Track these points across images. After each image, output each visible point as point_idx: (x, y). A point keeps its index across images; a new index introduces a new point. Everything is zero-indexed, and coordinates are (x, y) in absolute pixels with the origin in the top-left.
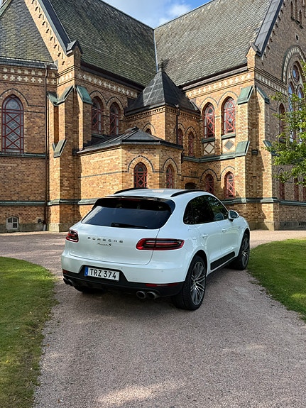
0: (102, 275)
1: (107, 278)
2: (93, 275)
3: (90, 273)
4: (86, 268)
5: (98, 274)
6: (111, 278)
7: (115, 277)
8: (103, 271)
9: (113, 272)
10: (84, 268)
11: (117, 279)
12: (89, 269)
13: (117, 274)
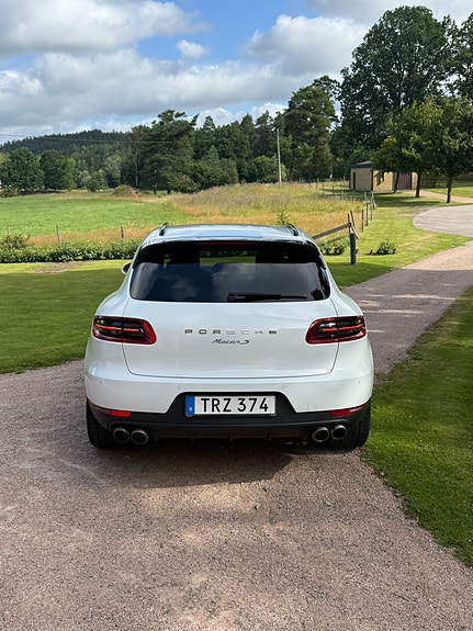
0: (234, 408)
1: (247, 412)
2: (209, 412)
3: (199, 408)
4: (188, 398)
5: (221, 407)
6: (258, 411)
7: (266, 408)
8: (235, 399)
9: (260, 399)
10: (184, 400)
11: (271, 410)
12: (197, 399)
13: (271, 402)
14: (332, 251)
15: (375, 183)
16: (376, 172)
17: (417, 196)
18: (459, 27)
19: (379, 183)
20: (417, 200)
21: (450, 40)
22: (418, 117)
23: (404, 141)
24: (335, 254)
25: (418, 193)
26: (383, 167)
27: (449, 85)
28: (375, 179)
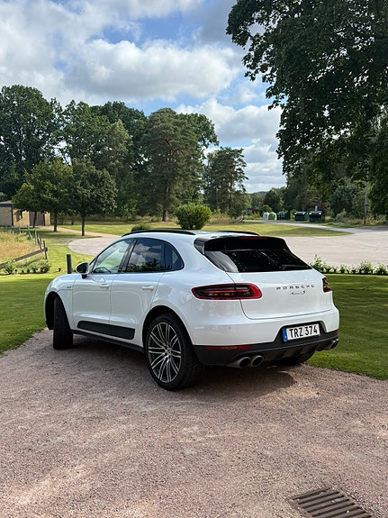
0: (304, 333)
1: (309, 335)
2: (294, 338)
3: (290, 336)
4: (284, 331)
5: (299, 334)
6: (313, 334)
7: (316, 332)
8: (304, 328)
9: (313, 326)
10: (282, 332)
11: (319, 332)
12: (288, 330)
13: (318, 328)
14: (39, 270)
15: (15, 219)
16: (15, 211)
17: (55, 230)
18: (64, 109)
19: (18, 219)
20: (55, 233)
21: (57, 116)
22: (52, 170)
23: (40, 188)
24: (42, 272)
25: (55, 229)
26: (23, 206)
27: (60, 150)
28: (15, 216)
